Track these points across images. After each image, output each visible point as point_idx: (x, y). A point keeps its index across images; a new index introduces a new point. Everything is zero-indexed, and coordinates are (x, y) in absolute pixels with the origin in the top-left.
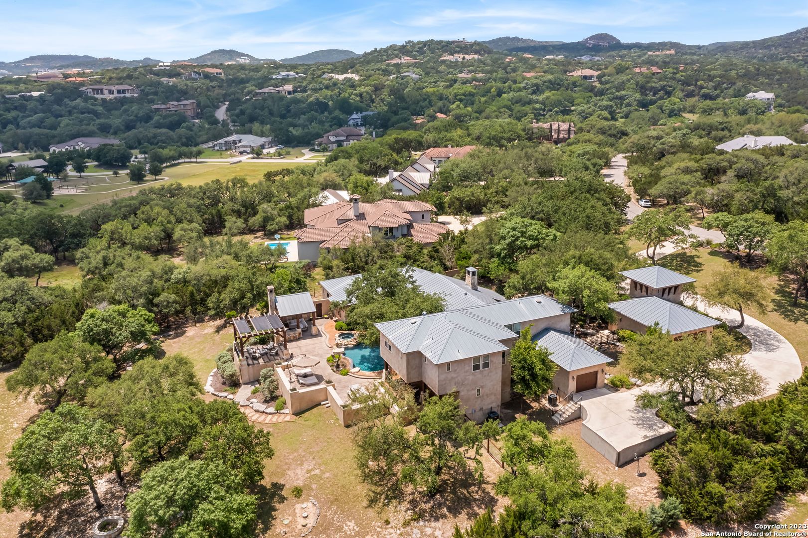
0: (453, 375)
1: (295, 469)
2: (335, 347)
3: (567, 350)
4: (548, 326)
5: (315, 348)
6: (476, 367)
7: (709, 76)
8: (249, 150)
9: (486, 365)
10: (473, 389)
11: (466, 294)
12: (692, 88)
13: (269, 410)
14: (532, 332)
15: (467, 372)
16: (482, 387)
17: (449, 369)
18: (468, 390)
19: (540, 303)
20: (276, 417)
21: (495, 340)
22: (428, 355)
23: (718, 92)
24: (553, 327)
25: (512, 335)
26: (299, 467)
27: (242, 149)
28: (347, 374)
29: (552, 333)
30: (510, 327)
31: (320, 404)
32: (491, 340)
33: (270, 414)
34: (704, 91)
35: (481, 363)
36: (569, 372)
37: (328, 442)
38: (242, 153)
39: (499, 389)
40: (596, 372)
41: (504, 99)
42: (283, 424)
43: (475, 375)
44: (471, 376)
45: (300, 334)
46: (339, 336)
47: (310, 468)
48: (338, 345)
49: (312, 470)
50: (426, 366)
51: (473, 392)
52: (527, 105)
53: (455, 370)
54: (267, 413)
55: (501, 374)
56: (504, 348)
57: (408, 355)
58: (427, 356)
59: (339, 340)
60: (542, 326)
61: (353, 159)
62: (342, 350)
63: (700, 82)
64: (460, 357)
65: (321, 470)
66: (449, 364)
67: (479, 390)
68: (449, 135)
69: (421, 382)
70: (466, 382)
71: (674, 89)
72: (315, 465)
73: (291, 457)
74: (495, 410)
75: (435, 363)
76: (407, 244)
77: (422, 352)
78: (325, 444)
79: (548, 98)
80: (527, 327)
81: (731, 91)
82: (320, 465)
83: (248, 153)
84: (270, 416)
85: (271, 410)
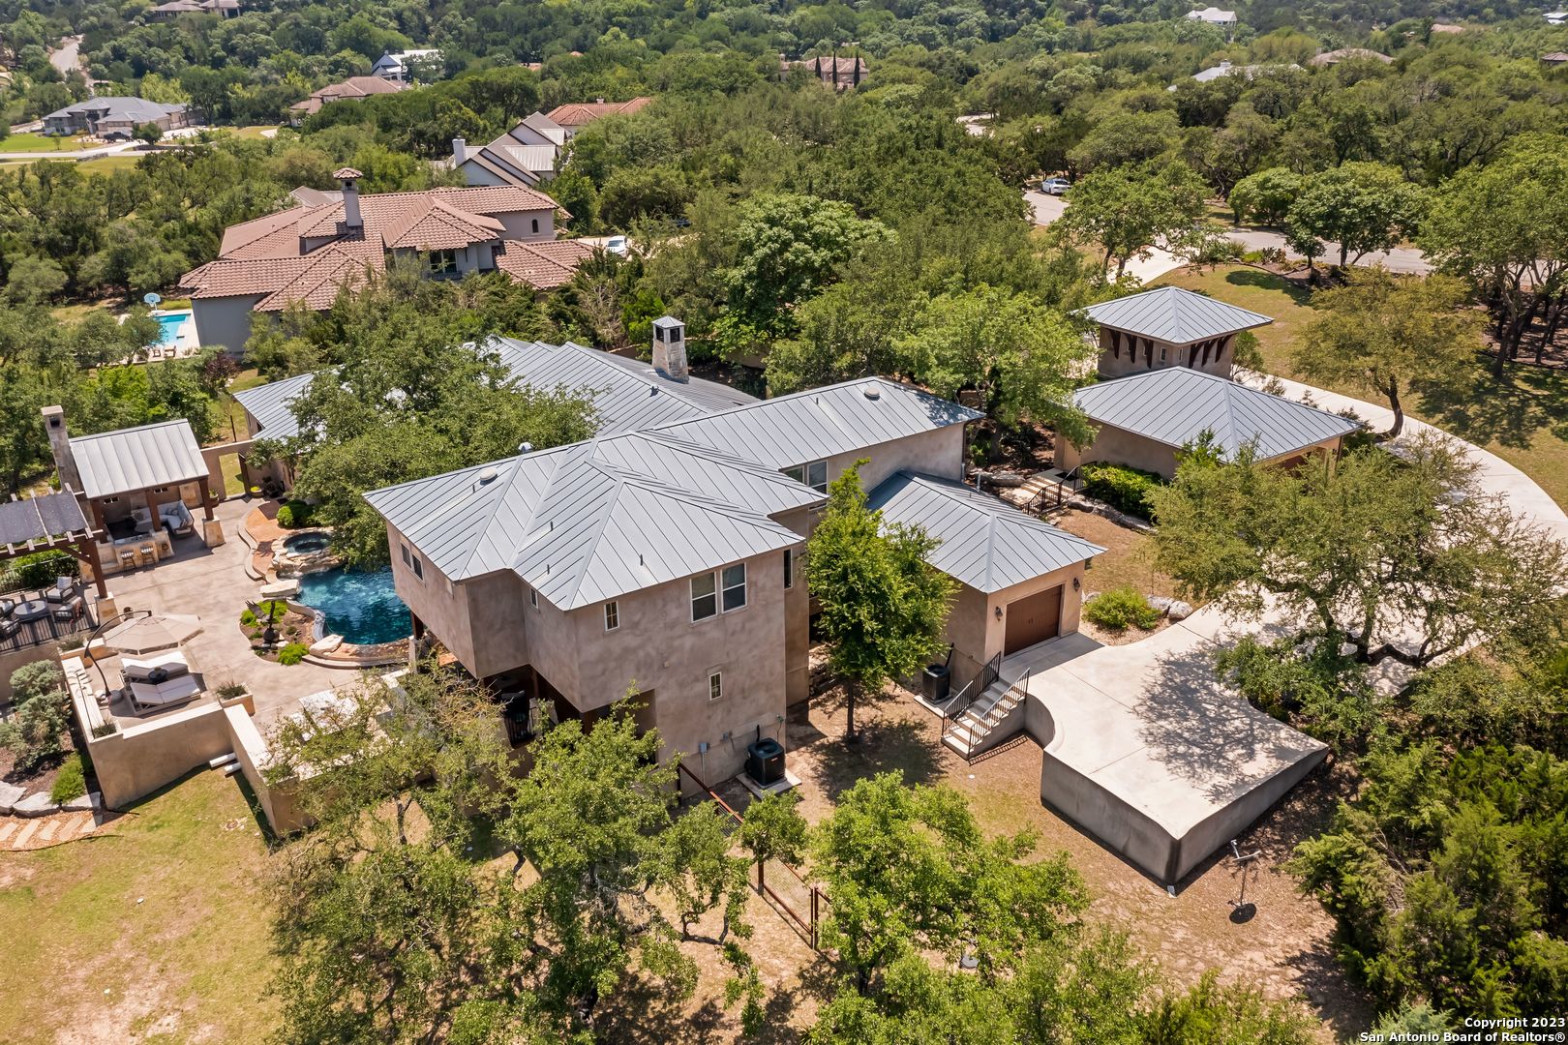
0: (631, 641)
1: (89, 1022)
2: (271, 577)
3: (970, 532)
4: (903, 466)
5: (208, 585)
6: (704, 608)
8: (127, 131)
9: (735, 598)
10: (697, 680)
11: (655, 392)
13: (28, 806)
14: (863, 484)
15: (672, 626)
16: (726, 669)
17: (612, 622)
18: (681, 685)
19: (875, 398)
20: (54, 823)
21: (757, 516)
22: (537, 580)
23: (1129, 11)
24: (916, 466)
25: (804, 495)
26: (106, 1012)
27: (111, 131)
28: (298, 659)
29: (916, 487)
30: (795, 473)
31: (205, 766)
32: (747, 517)
33: (35, 815)
35: (719, 591)
36: (985, 596)
37: (219, 903)
38: (111, 138)
39: (780, 668)
40: (1059, 591)
41: (713, 21)
42: (72, 850)
43: (701, 634)
44: (691, 637)
45: (164, 545)
46: (287, 544)
47: (145, 1011)
48: (282, 572)
49: (151, 1018)
50: (538, 620)
51: (699, 687)
52: (762, 35)
53: (636, 625)
54: (21, 815)
55: (782, 620)
56: (788, 538)
57: (473, 585)
58: (535, 585)
59: (282, 555)
60: (886, 467)
61: (367, 125)
62: (292, 584)
64: (649, 578)
65: (184, 1015)
66: (611, 606)
67: (716, 680)
68: (596, 79)
69: (529, 668)
70: (674, 659)
72: (164, 996)
73: (81, 973)
74: (767, 734)
75: (563, 606)
76: (492, 288)
77: (520, 573)
78: (209, 910)
79: (802, 19)
80: (846, 470)
81: (1155, 9)
82: (182, 994)
83: (127, 138)
84: (35, 823)
85: (40, 801)
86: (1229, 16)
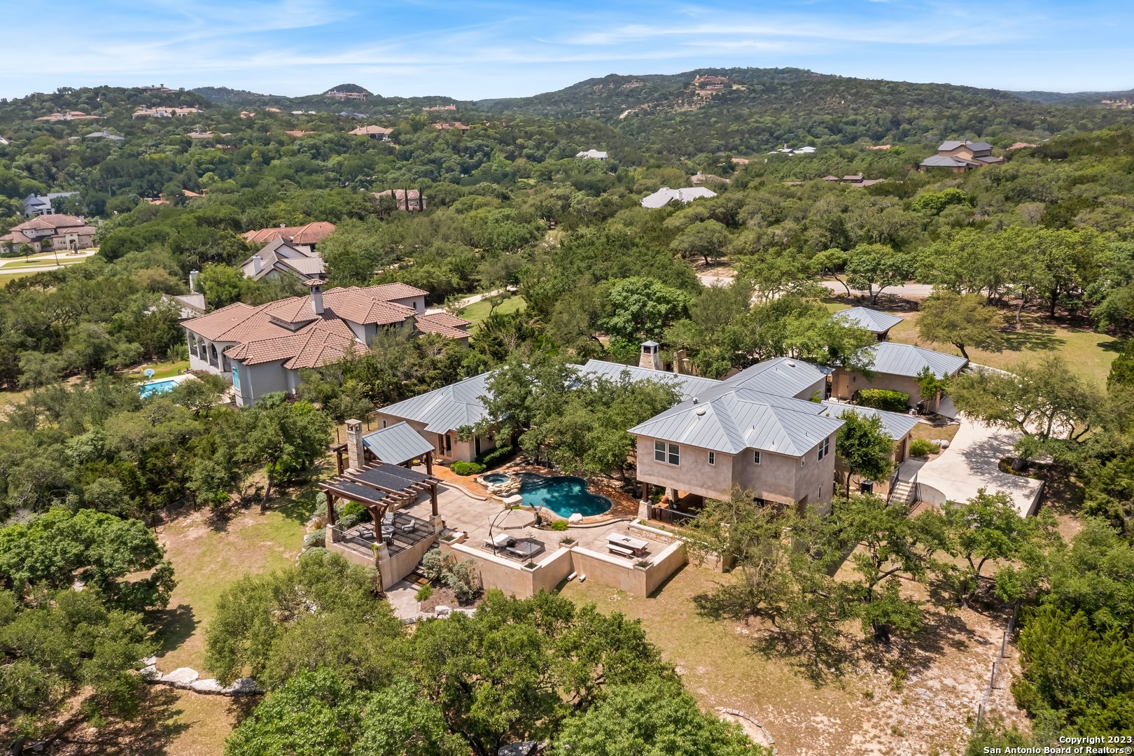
0: (806, 471)
6: (820, 455)
7: (526, 132)
9: (826, 450)
10: (816, 489)
12: (511, 148)
15: (814, 463)
16: (822, 484)
17: (803, 463)
18: (813, 492)
19: (794, 366)
23: (541, 152)
28: (566, 527)
31: (566, 581)
34: (525, 151)
35: (824, 448)
39: (832, 484)
40: (905, 441)
43: (819, 467)
51: (816, 493)
53: (807, 464)
55: (834, 460)
62: (518, 497)
63: (519, 141)
67: (820, 490)
70: (813, 480)
71: (492, 150)
79: (339, 164)
81: (556, 150)
86: (604, 154)
